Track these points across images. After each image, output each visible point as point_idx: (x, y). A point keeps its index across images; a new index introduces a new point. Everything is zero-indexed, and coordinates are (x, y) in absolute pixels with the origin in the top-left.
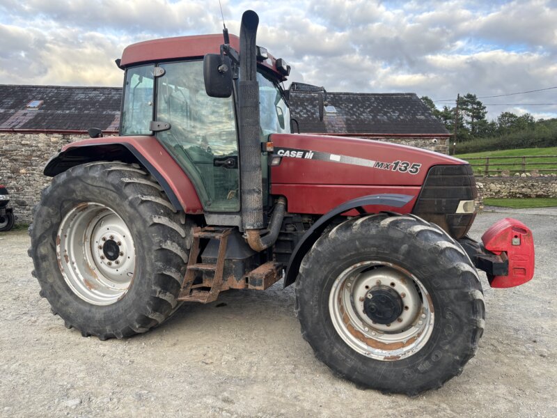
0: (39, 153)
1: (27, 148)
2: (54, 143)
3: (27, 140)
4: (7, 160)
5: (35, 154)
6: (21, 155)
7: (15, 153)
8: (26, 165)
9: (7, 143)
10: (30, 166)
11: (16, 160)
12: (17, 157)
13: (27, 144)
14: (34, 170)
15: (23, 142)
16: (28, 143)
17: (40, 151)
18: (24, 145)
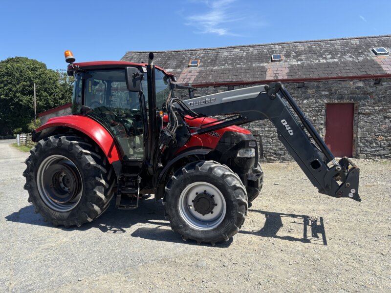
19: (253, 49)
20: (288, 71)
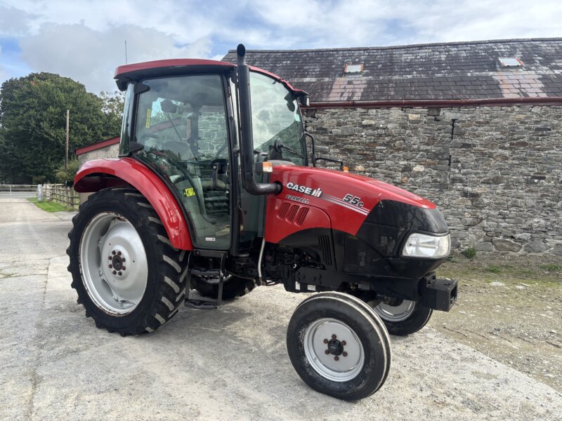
0: (387, 139)
1: (370, 131)
2: (413, 122)
3: (371, 119)
4: (338, 150)
5: (381, 141)
6: (358, 143)
7: (350, 139)
8: (365, 158)
9: (339, 125)
10: (371, 160)
11: (351, 151)
12: (353, 147)
13: (370, 126)
14: (377, 166)
15: (364, 122)
16: (373, 122)
17: (389, 135)
18: (365, 127)
19: (456, 49)
20: (542, 85)
